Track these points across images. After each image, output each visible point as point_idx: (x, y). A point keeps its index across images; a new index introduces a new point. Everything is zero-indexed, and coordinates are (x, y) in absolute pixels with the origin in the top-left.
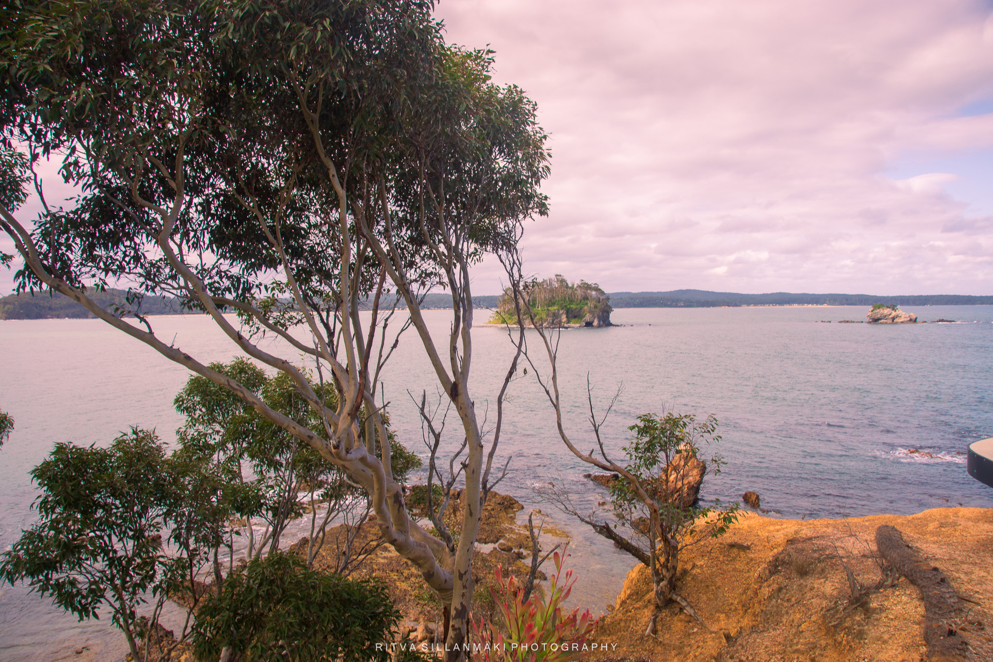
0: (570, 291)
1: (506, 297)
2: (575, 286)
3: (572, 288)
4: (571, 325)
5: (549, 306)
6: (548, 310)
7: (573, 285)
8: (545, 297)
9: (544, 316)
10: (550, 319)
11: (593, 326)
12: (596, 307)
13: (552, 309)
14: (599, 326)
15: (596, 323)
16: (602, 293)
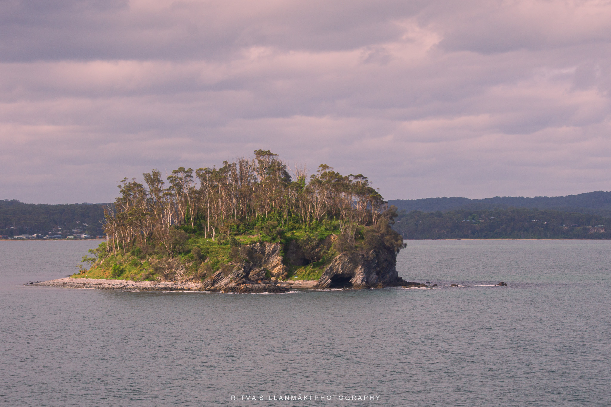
0: (294, 195)
1: (127, 209)
2: (308, 181)
3: (299, 186)
4: (296, 281)
5: (239, 233)
6: (236, 243)
7: (302, 180)
8: (228, 210)
9: (224, 259)
10: (238, 267)
11: (350, 285)
12: (359, 235)
13: (245, 239)
14: (368, 285)
15: (358, 278)
16: (377, 199)
